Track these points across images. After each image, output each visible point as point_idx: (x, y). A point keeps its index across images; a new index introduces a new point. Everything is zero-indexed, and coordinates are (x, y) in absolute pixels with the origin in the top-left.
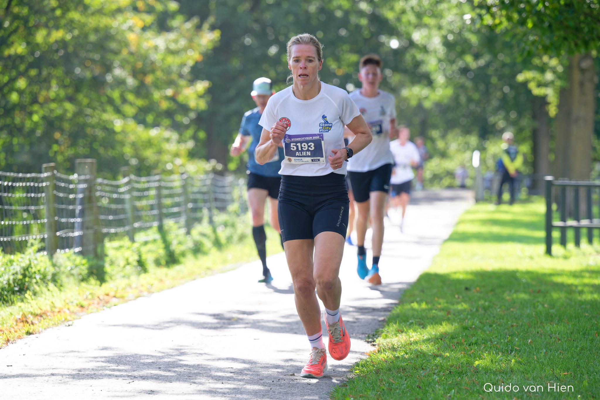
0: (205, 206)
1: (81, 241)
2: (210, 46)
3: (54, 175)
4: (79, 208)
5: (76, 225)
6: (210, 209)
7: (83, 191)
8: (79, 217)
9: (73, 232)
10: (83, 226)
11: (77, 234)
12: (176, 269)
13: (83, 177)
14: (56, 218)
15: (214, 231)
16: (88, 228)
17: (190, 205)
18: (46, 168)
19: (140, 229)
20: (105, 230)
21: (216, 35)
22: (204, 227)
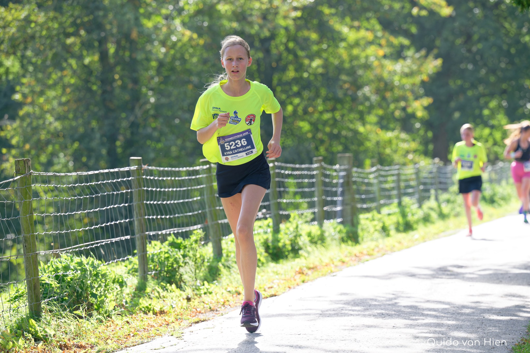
0: (432, 188)
1: (342, 214)
2: (435, 70)
3: (321, 166)
4: (340, 189)
5: (338, 203)
6: (436, 190)
7: (343, 177)
8: (341, 196)
9: (336, 207)
10: (343, 203)
11: (339, 208)
12: (411, 234)
13: (343, 167)
14: (324, 197)
15: (439, 206)
16: (347, 204)
17: (421, 187)
18: (316, 161)
19: (385, 205)
20: (359, 206)
21: (439, 62)
22: (432, 203)
